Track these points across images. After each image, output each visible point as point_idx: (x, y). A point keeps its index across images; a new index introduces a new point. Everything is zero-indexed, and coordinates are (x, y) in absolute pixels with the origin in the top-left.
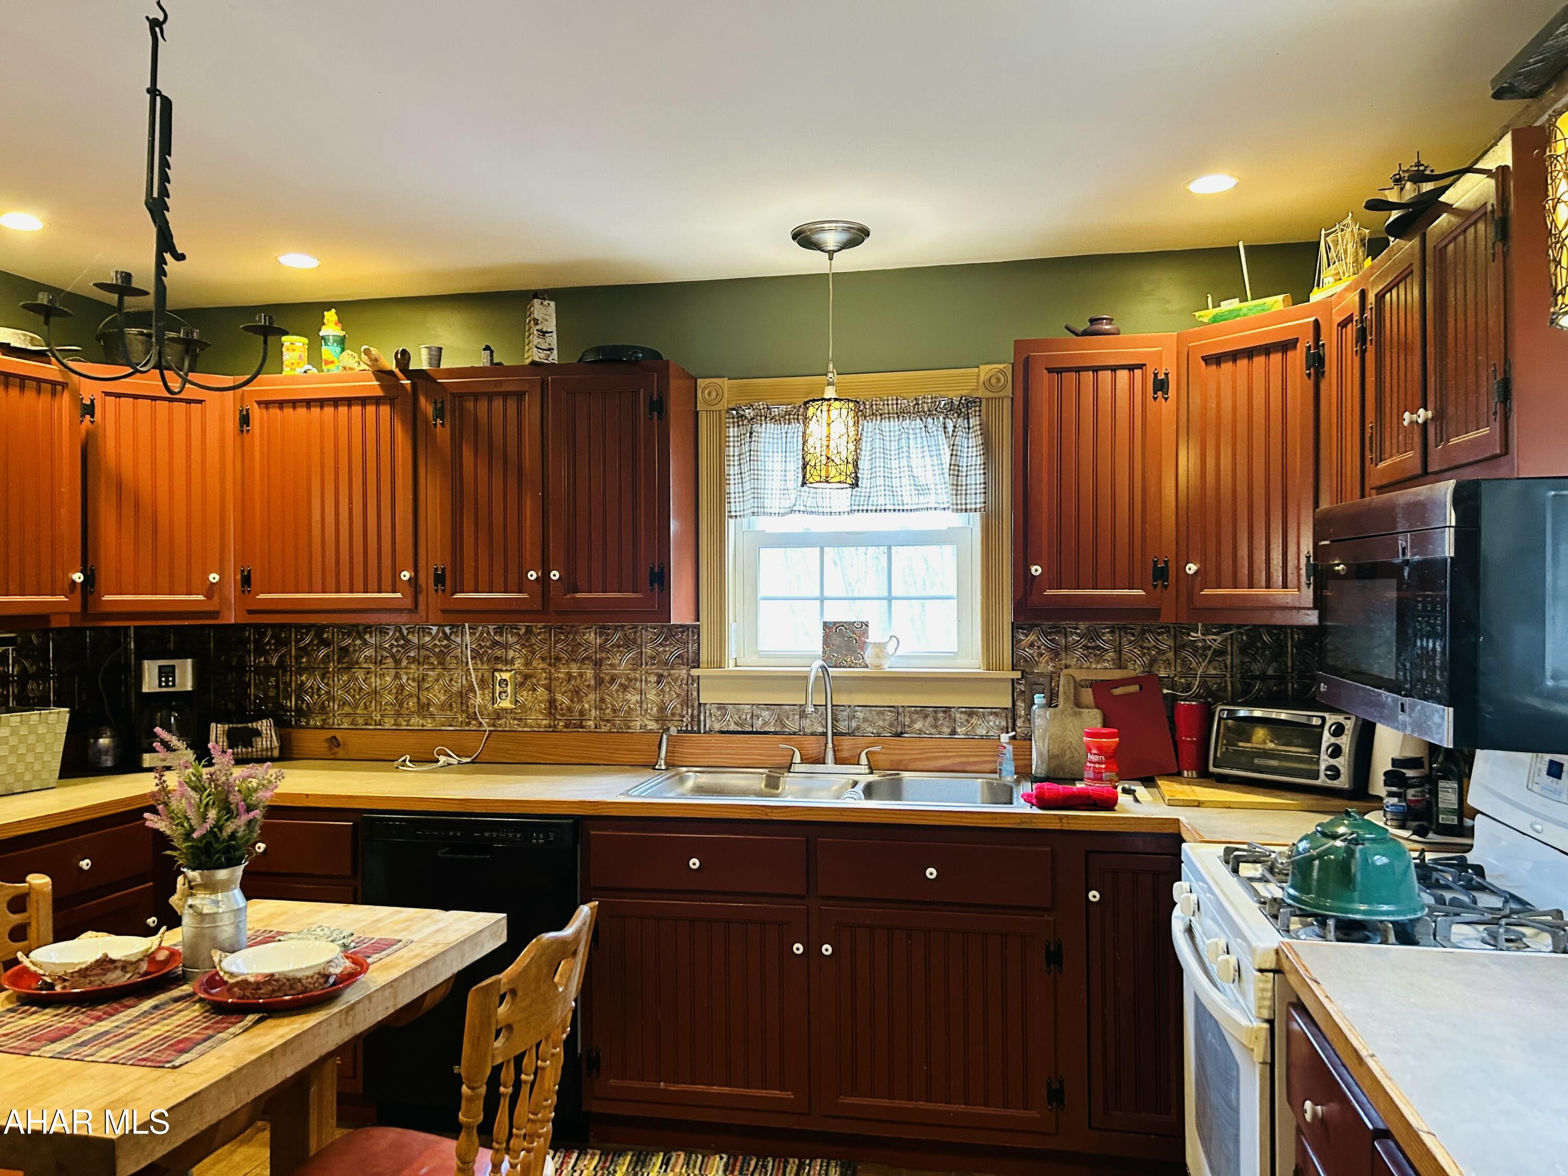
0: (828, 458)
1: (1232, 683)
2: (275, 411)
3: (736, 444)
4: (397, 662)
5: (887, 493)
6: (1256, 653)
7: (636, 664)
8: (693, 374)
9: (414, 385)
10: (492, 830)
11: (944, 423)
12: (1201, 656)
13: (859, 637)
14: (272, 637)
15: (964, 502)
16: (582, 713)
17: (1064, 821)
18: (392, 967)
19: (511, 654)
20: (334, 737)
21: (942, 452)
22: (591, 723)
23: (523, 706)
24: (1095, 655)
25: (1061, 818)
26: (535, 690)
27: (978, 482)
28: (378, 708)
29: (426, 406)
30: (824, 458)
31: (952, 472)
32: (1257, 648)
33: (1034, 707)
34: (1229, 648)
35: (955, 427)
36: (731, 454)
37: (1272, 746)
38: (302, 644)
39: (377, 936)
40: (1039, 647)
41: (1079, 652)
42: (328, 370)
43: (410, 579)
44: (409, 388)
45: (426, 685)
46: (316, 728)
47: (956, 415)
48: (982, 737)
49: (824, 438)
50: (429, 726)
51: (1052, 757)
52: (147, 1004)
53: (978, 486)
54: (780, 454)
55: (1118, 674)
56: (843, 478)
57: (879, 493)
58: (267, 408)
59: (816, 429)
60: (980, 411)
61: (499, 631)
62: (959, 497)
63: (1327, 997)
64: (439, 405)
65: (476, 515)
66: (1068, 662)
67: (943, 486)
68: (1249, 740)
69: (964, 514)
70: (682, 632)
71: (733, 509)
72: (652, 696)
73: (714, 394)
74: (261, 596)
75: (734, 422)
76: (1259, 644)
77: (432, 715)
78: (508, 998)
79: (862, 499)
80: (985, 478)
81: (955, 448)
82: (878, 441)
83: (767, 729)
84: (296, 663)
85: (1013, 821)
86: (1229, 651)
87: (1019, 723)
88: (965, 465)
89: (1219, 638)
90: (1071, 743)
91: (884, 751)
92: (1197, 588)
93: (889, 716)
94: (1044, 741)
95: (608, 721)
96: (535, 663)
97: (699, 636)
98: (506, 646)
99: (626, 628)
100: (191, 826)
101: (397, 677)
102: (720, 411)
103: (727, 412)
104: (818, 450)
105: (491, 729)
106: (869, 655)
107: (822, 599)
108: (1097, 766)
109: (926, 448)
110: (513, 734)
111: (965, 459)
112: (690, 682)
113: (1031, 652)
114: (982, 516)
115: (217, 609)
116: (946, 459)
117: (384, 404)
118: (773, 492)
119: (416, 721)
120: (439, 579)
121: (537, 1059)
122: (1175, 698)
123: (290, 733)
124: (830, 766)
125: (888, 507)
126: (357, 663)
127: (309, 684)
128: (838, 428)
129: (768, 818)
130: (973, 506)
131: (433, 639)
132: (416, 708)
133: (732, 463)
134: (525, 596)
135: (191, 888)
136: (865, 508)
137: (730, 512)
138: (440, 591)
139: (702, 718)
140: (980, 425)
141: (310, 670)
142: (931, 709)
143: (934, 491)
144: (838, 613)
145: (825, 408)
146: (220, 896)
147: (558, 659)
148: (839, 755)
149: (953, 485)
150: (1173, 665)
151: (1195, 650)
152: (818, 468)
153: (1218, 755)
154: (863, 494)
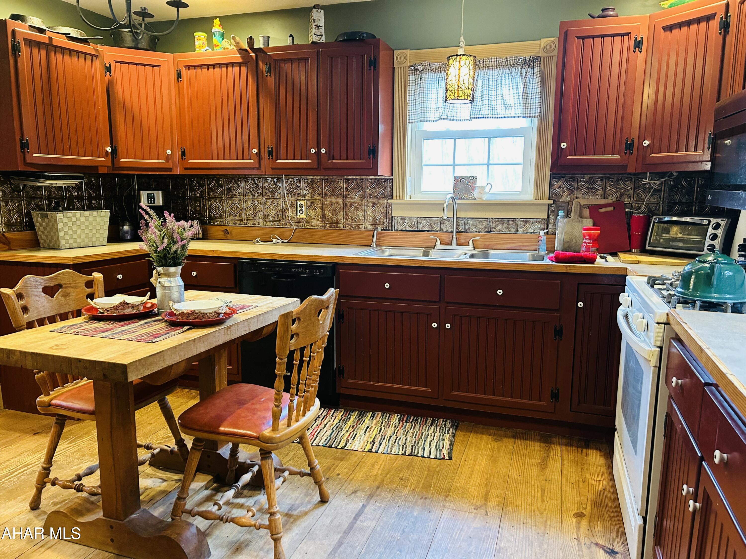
0: (459, 86)
1: (663, 206)
2: (192, 71)
3: (413, 84)
4: (253, 195)
5: (489, 108)
6: (677, 190)
7: (363, 197)
8: (393, 48)
9: (256, 56)
10: (295, 268)
11: (521, 71)
12: (647, 193)
13: (472, 184)
14: (197, 183)
15: (529, 112)
16: (337, 220)
17: (568, 268)
18: (248, 314)
19: (305, 192)
20: (226, 230)
21: (519, 87)
22: (341, 225)
23: (310, 217)
24: (592, 192)
25: (567, 267)
26: (316, 209)
27: (537, 102)
28: (245, 216)
29: (263, 67)
30: (456, 86)
31: (523, 97)
32: (678, 188)
33: (558, 217)
34: (663, 188)
35: (526, 73)
36: (411, 89)
37: (680, 235)
38: (210, 186)
39: (242, 304)
40: (563, 188)
41: (584, 190)
42: (217, 49)
43: (257, 153)
44: (254, 57)
45: (267, 206)
46: (218, 225)
47: (527, 66)
48: (531, 233)
49: (457, 76)
50: (268, 226)
51: (565, 242)
52: (143, 322)
53: (537, 104)
54: (435, 89)
55: (603, 202)
56: (466, 97)
57: (485, 108)
58: (189, 69)
59: (453, 71)
60: (540, 64)
61: (299, 181)
62: (526, 110)
63: (689, 328)
64: (268, 66)
65: (287, 121)
66: (578, 196)
67: (519, 105)
68: (668, 233)
69: (529, 119)
70: (384, 182)
71: (411, 119)
72: (370, 213)
73: (402, 58)
74: (190, 161)
75: (412, 73)
76: (680, 186)
77: (270, 221)
78: (297, 321)
79: (476, 112)
80: (541, 100)
81: (526, 84)
82: (486, 81)
83: (424, 229)
84: (208, 195)
85: (542, 268)
86: (663, 190)
87: (550, 226)
88: (531, 93)
89: (658, 183)
90: (576, 236)
91: (481, 240)
92: (648, 152)
93: (485, 223)
94: (562, 234)
95: (349, 224)
96: (315, 197)
97: (392, 184)
98: (302, 188)
99: (358, 180)
100: (157, 246)
101: (253, 202)
102: (405, 67)
103: (409, 67)
104: (454, 82)
105: (296, 227)
106: (476, 193)
107: (454, 165)
108: (588, 244)
109: (511, 85)
110: (305, 230)
111: (531, 90)
112: (388, 206)
113: (559, 190)
114: (538, 120)
115: (171, 167)
116: (521, 90)
117: (243, 66)
118: (432, 109)
119: (262, 223)
120: (270, 153)
121: (311, 352)
122: (631, 213)
123: (207, 228)
124: (454, 246)
125: (489, 116)
126: (235, 195)
127: (214, 205)
128: (464, 70)
129: (422, 266)
130: (534, 115)
131: (269, 184)
132: (262, 217)
133: (411, 94)
134: (310, 161)
135: (159, 275)
136: (478, 116)
137: (409, 120)
138: (270, 159)
139: (393, 224)
140: (540, 71)
141: (214, 198)
142: (506, 220)
143: (514, 107)
144: (461, 172)
145: (458, 60)
146: (172, 279)
147: (326, 194)
148: (459, 242)
149: (524, 103)
150: (632, 196)
151: (645, 190)
152: (453, 92)
153: (651, 241)
154: (477, 109)
